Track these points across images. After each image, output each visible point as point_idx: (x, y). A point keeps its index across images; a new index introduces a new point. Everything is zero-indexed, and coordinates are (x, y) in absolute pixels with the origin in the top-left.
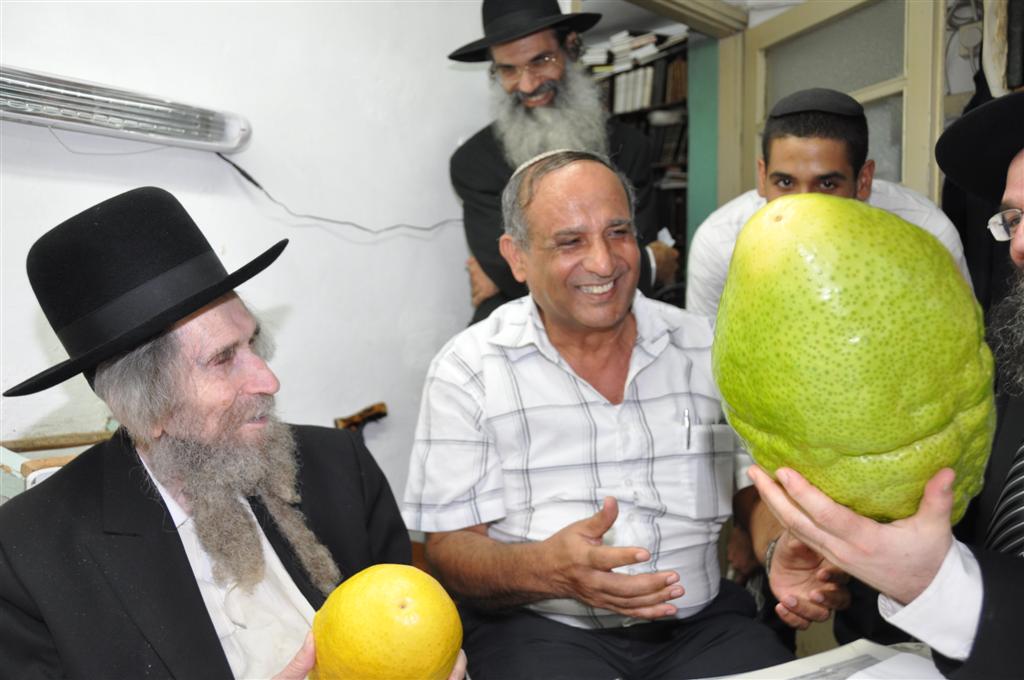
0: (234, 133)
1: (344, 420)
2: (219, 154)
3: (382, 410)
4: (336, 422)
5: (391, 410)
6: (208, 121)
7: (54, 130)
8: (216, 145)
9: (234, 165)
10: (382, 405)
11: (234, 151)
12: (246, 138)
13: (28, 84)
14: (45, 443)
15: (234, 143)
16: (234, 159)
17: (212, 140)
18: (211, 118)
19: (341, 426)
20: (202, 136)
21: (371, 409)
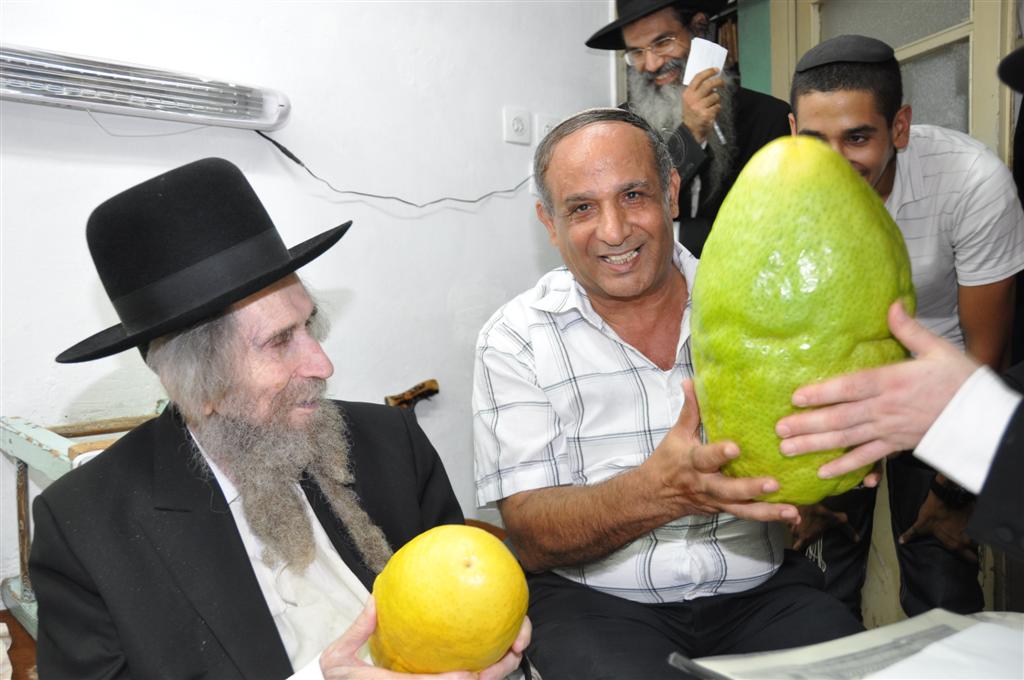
0: (272, 110)
1: (395, 398)
2: (258, 132)
3: (434, 387)
4: (386, 400)
5: (441, 387)
6: (246, 98)
7: (94, 114)
8: (256, 122)
9: (274, 142)
10: (434, 382)
11: (274, 128)
12: (284, 115)
13: (65, 68)
14: (96, 428)
15: (273, 119)
16: (274, 136)
17: (251, 117)
18: (249, 95)
19: (392, 403)
20: (241, 114)
21: (422, 386)
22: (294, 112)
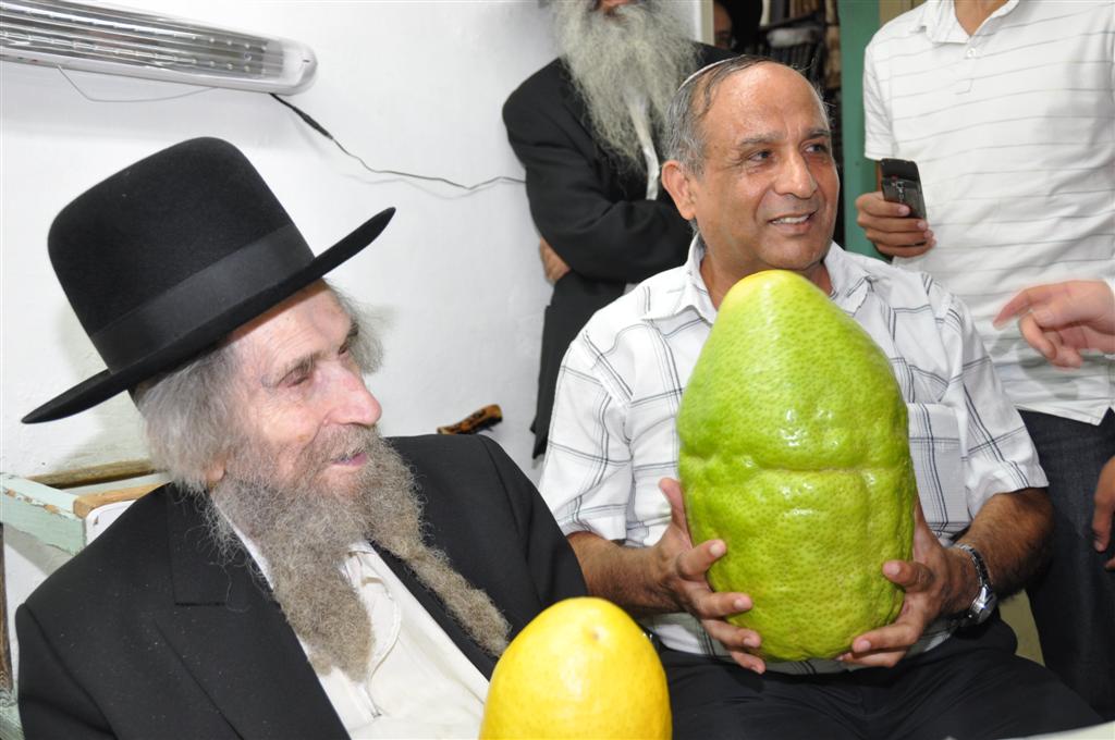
0: (294, 66)
1: (450, 429)
2: (273, 95)
3: (496, 412)
5: (505, 414)
6: (261, 51)
8: (272, 83)
9: (295, 109)
10: (496, 407)
11: (295, 90)
12: (310, 73)
14: (89, 476)
15: (296, 79)
16: (295, 101)
17: (267, 76)
18: (264, 48)
20: (256, 70)
21: (483, 413)
22: (320, 69)
